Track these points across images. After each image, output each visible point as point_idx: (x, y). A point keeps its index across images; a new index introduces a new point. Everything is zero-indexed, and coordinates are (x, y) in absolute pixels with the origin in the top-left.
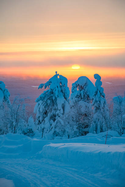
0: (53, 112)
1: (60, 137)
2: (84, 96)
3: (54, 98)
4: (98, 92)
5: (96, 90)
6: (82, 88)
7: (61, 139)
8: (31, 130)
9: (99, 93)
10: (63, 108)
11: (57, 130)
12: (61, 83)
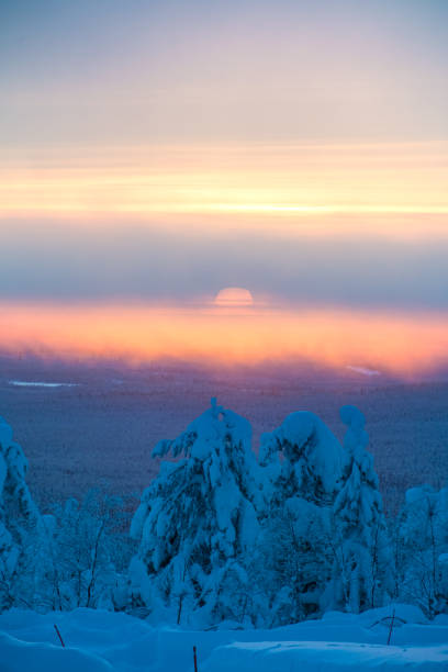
0: (202, 536)
1: (237, 624)
2: (305, 480)
3: (204, 490)
4: (355, 468)
5: (349, 462)
6: (296, 453)
7: (241, 629)
8: (139, 598)
9: (356, 473)
10: (236, 522)
11: (226, 600)
12: (229, 437)
